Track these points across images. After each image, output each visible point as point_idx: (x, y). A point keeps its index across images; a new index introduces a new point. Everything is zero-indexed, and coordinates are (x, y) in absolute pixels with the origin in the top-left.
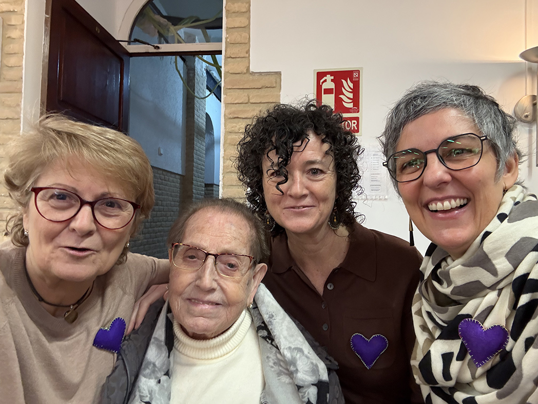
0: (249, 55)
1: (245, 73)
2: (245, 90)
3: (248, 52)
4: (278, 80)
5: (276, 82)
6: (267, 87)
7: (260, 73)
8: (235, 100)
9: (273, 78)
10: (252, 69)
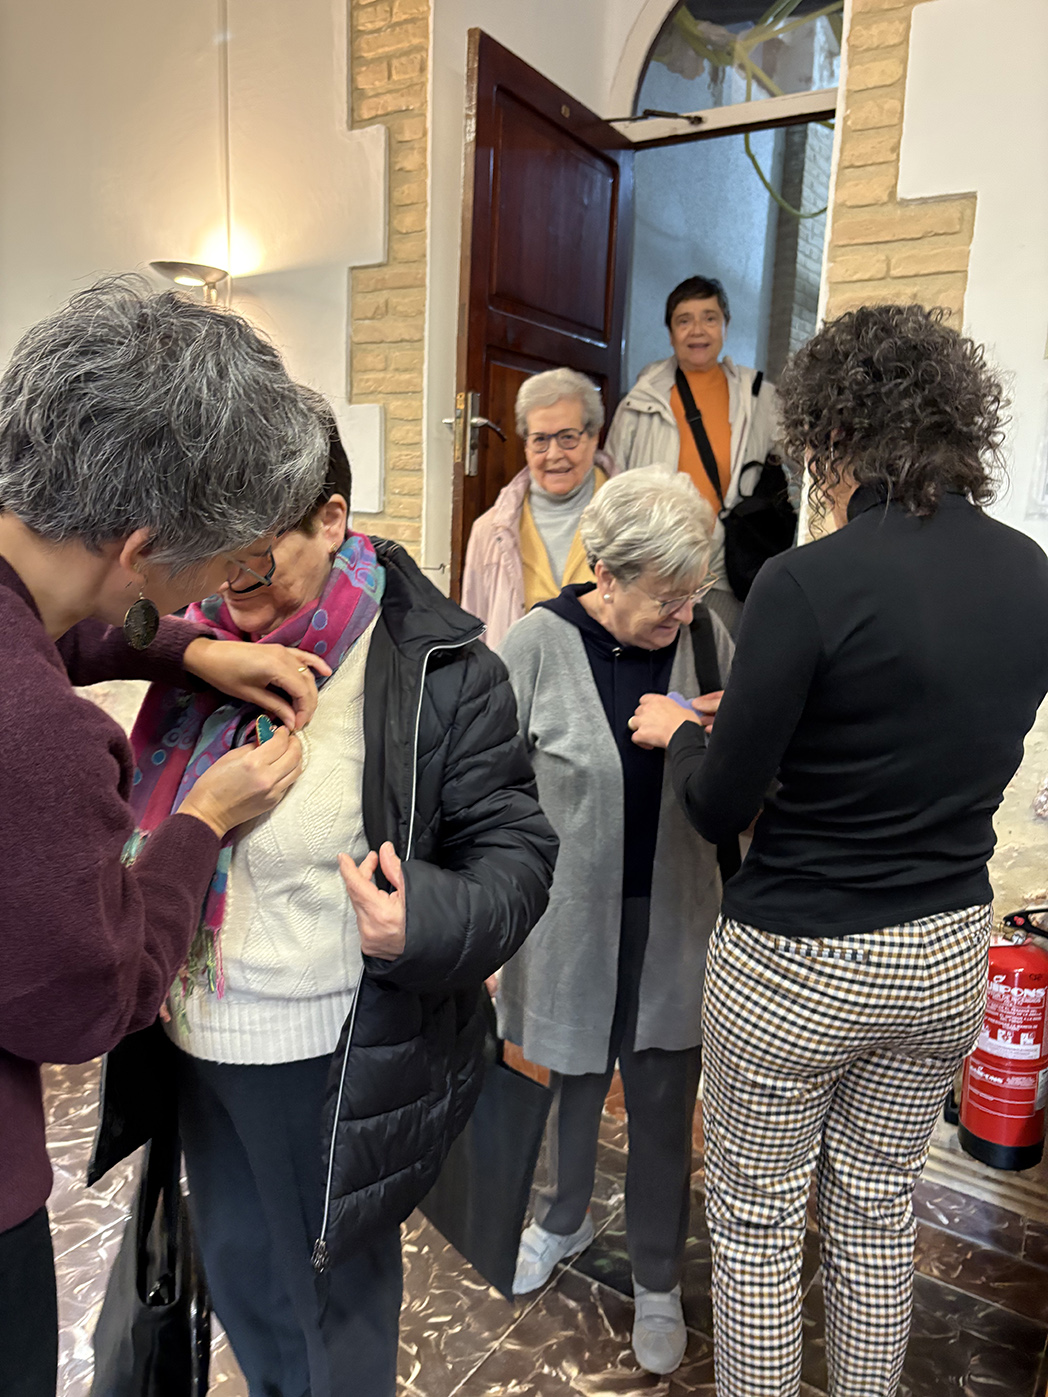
0: (898, 155)
1: (884, 204)
2: (881, 246)
3: (896, 148)
4: (968, 212)
5: (961, 220)
6: (936, 235)
7: (924, 201)
8: (856, 273)
9: (953, 211)
10: (902, 192)
